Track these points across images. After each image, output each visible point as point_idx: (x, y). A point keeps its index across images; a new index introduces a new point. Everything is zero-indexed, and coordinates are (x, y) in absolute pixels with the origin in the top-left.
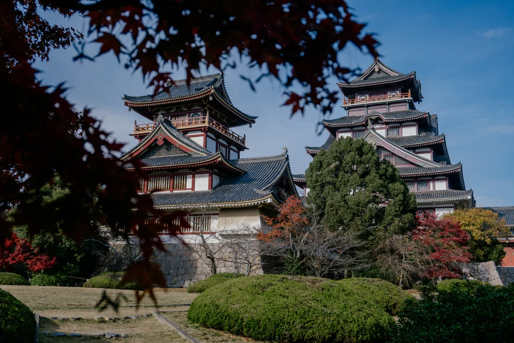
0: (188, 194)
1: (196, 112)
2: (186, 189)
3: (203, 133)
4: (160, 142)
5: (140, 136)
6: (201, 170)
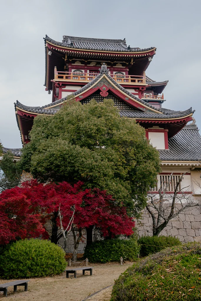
1: (120, 71)
3: (137, 92)
4: (104, 94)
5: (62, 85)
6: (155, 128)
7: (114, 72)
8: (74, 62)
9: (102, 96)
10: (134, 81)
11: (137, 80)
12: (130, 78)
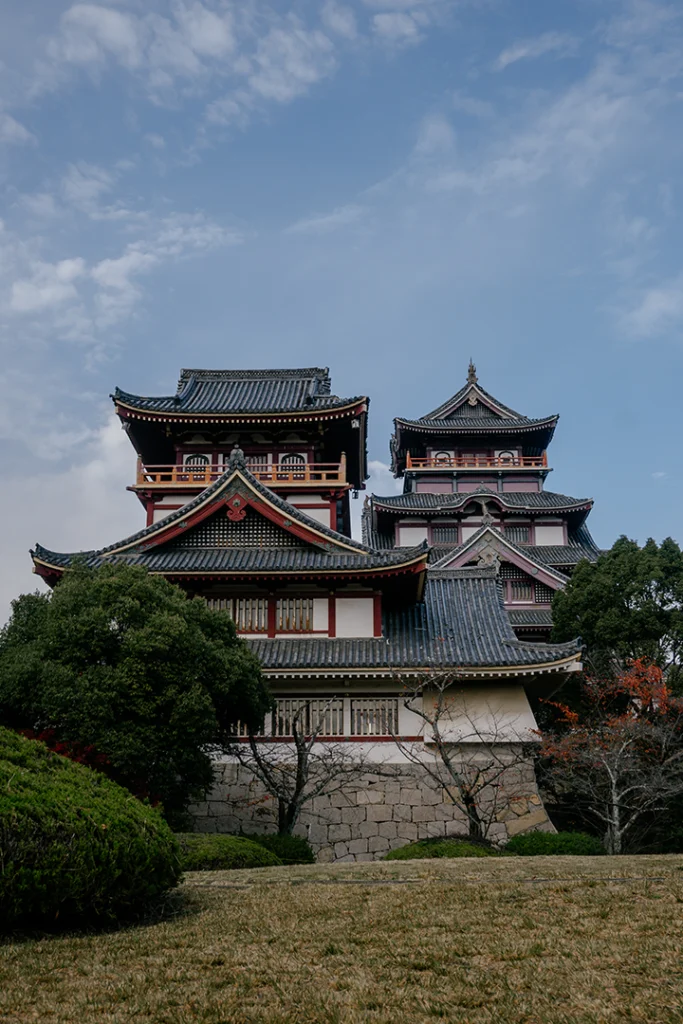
0: (319, 641)
1: (294, 451)
2: (312, 632)
3: (328, 502)
4: (237, 515)
5: (153, 495)
6: (350, 588)
7: (281, 456)
8: (189, 437)
9: (232, 522)
10: (318, 477)
11: (324, 473)
12: (308, 471)
